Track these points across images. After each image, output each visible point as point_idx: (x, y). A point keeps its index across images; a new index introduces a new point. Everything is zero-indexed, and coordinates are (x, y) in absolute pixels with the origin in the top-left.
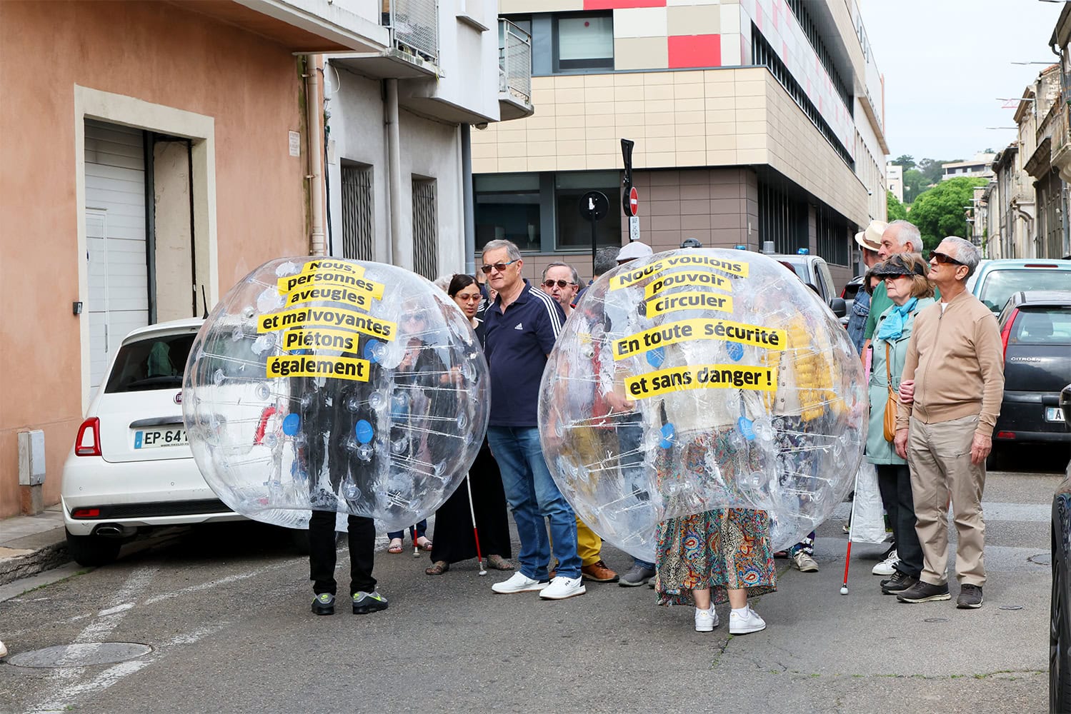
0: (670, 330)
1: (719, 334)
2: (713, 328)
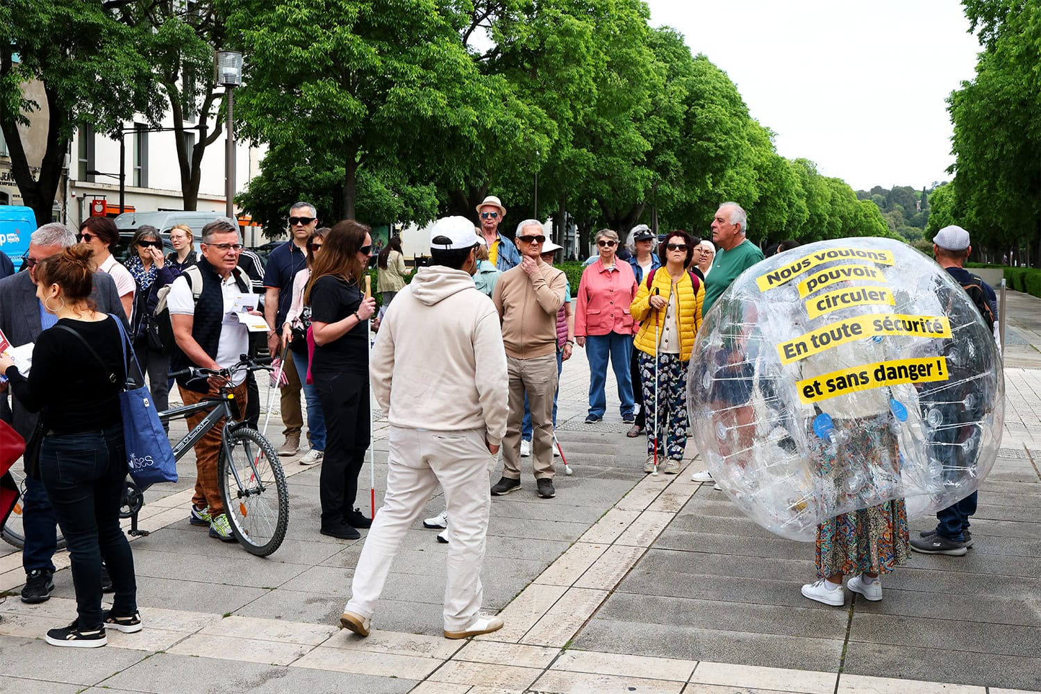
0: (839, 330)
1: (888, 329)
2: (882, 324)
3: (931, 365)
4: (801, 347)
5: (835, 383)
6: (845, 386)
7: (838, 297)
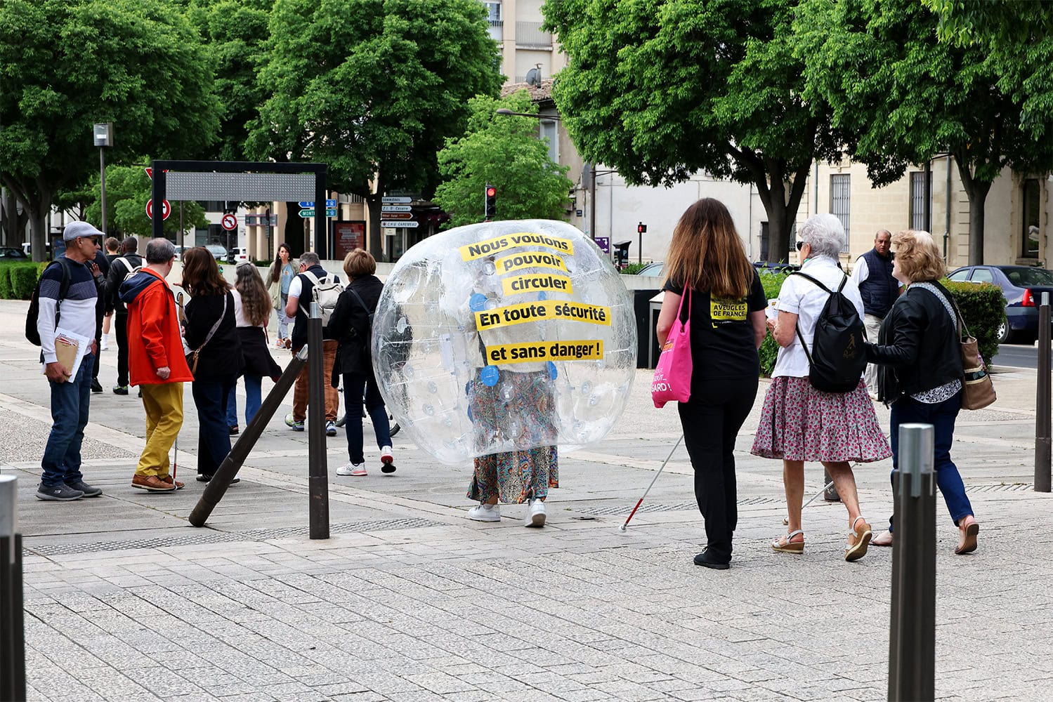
0: (527, 310)
1: (566, 314)
2: (561, 309)
3: (592, 347)
4: (495, 318)
5: (518, 352)
6: (526, 356)
7: (529, 280)
